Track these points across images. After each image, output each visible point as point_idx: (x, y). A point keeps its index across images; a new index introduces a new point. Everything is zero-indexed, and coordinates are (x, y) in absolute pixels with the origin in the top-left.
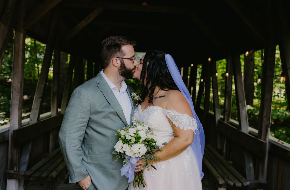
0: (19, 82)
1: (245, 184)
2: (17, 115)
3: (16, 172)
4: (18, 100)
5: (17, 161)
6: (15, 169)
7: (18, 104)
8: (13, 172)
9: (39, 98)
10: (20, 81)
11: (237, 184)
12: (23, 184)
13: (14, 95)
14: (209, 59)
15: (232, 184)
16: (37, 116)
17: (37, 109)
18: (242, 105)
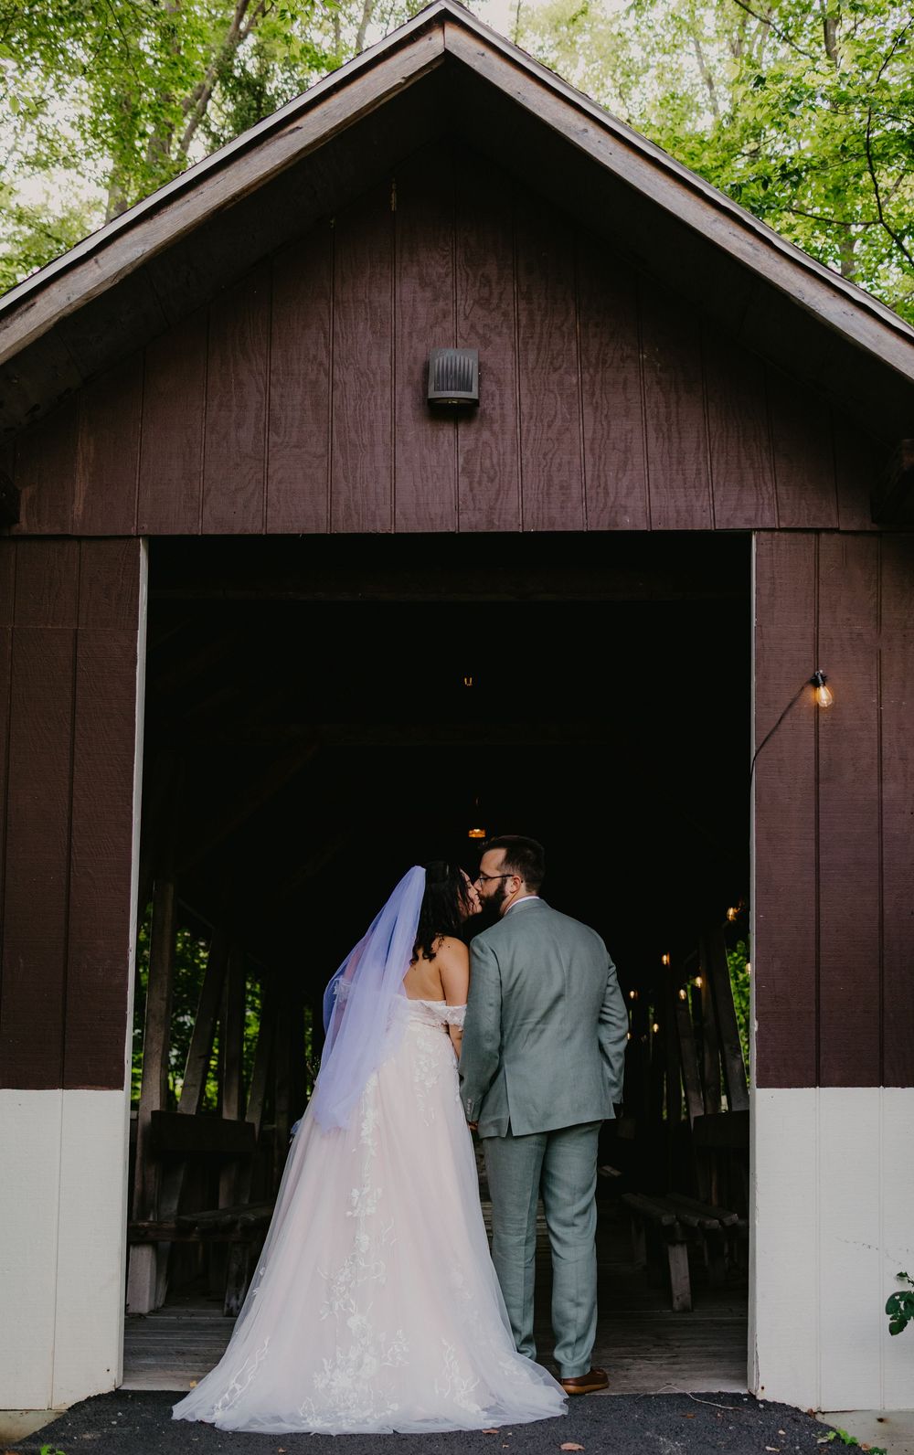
0: (162, 999)
1: (727, 1221)
2: (159, 1078)
3: (154, 1224)
4: (162, 1042)
5: (156, 1198)
6: (151, 1219)
7: (160, 1052)
8: (146, 1224)
9: (200, 1057)
10: (165, 995)
11: (708, 1222)
12: (165, 1272)
13: (151, 1030)
14: (665, 958)
15: (695, 1221)
16: (196, 1103)
17: (195, 1086)
18: (731, 1048)
